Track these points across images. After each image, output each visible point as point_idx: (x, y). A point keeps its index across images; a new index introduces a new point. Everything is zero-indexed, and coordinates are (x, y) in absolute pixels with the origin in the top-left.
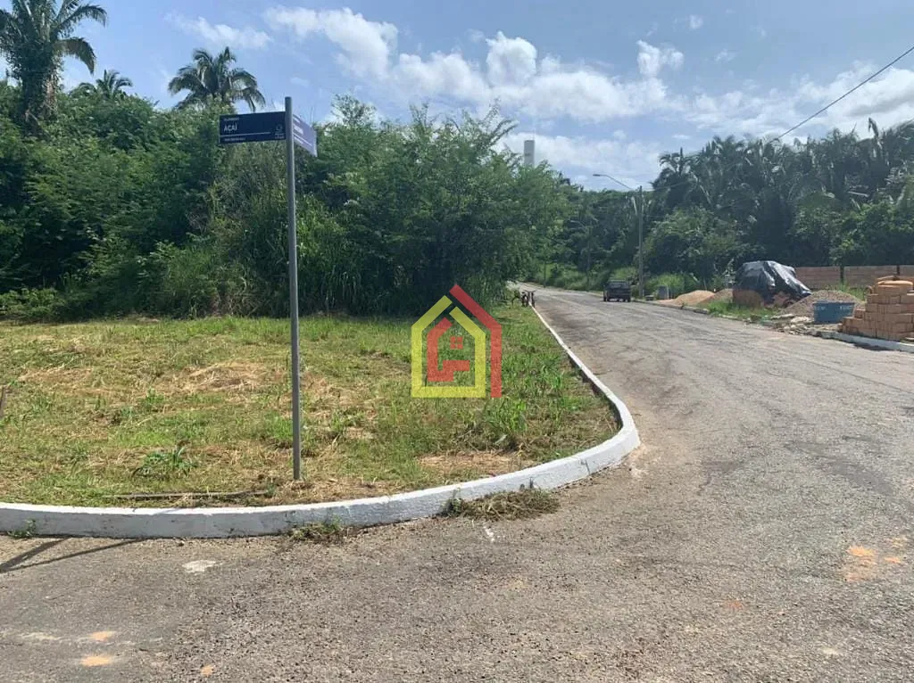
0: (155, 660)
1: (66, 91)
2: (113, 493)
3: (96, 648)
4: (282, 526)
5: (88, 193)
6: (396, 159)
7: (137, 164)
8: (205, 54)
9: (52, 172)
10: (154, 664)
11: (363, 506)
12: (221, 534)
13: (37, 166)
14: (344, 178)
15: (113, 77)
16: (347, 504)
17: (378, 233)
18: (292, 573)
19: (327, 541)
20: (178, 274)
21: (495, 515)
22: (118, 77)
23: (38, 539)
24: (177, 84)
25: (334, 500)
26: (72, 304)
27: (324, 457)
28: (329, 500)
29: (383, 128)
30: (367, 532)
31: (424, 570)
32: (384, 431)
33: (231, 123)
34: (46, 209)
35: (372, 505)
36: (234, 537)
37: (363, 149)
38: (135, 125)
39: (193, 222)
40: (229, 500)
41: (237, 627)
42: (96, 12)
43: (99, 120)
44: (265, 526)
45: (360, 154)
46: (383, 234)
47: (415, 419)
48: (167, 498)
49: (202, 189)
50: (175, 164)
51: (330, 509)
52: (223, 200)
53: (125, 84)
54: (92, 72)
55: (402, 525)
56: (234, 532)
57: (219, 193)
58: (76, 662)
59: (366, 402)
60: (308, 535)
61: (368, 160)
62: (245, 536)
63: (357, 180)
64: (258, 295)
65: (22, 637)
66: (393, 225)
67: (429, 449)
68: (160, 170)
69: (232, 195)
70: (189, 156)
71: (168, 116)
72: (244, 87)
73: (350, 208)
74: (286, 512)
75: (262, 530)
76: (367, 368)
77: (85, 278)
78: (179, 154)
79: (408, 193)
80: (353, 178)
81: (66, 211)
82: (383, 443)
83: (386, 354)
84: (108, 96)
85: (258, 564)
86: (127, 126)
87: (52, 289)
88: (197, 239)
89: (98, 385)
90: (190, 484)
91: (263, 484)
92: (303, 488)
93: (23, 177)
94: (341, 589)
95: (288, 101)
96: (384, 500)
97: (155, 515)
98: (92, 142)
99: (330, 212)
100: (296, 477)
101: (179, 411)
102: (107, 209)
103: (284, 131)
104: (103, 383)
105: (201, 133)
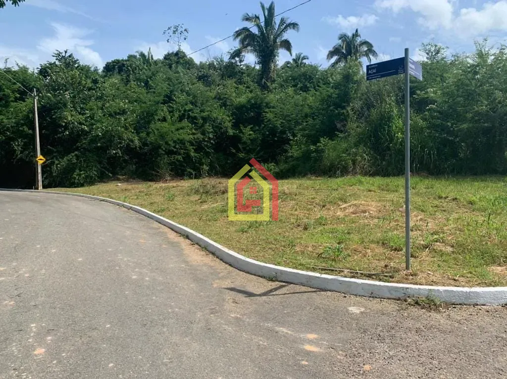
0: (339, 355)
1: (279, 67)
2: (310, 265)
3: (310, 342)
4: (401, 295)
5: (288, 116)
6: (462, 77)
7: (312, 99)
8: (345, 35)
9: (273, 107)
10: (339, 357)
11: (452, 291)
12: (366, 295)
13: (268, 105)
14: (427, 92)
15: (300, 56)
16: (441, 288)
17: (449, 124)
18: (409, 323)
19: (429, 309)
20: (331, 154)
22: (302, 56)
23: (277, 283)
24: (331, 54)
25: (432, 285)
26: (282, 171)
27: (422, 259)
28: (430, 285)
29: (453, 59)
30: (455, 308)
31: (500, 339)
32: (460, 248)
33: (373, 68)
34: (270, 125)
35: (458, 292)
36: (373, 297)
37: (438, 73)
38: (310, 78)
39: (339, 126)
40: (370, 276)
41: (381, 347)
42: (294, 25)
43: (294, 79)
44: (391, 294)
45: (437, 77)
46: (452, 124)
47: (482, 241)
48: (336, 271)
49: (344, 108)
50: (330, 96)
51: (430, 290)
52: (355, 113)
53: (305, 59)
54: (291, 55)
55: (479, 307)
56: (373, 295)
57: (353, 109)
58: (301, 347)
59: (445, 228)
60: (417, 303)
61: (443, 79)
62: (379, 298)
63: (435, 93)
64: (374, 164)
65: (277, 329)
66: (460, 118)
67: (494, 261)
68: (323, 101)
69: (360, 109)
70: (337, 91)
71: (326, 71)
72: (366, 49)
73: (429, 110)
74: (403, 288)
75: (390, 296)
76: (443, 207)
77: (287, 158)
78: (332, 91)
79: (470, 97)
80: (432, 92)
81: (279, 126)
82: (460, 254)
83: (456, 199)
84: (298, 66)
85: (388, 315)
86: (306, 79)
87: (273, 164)
88: (341, 135)
89: (296, 210)
90: (348, 265)
91: (388, 270)
92: (412, 275)
93: (262, 111)
94: (442, 339)
95: (406, 50)
96: (466, 289)
97: (332, 279)
98: (290, 90)
99: (416, 113)
100: (407, 268)
101: (335, 226)
102: (297, 123)
103: (403, 68)
104: (298, 209)
105: (344, 78)
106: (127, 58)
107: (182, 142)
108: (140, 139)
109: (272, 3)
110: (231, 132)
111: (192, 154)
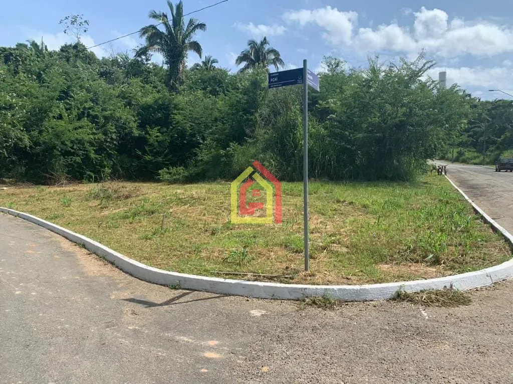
0: (239, 359)
1: (188, 68)
2: (215, 270)
3: (210, 349)
4: (300, 296)
5: (197, 119)
6: (358, 90)
7: (221, 103)
8: (254, 42)
9: (182, 109)
10: (239, 361)
11: (345, 289)
12: (268, 297)
13: (176, 107)
14: (328, 103)
15: (209, 59)
16: (336, 287)
17: (347, 133)
18: (306, 323)
19: (325, 307)
20: (240, 159)
21: (428, 303)
22: (212, 59)
23: (181, 290)
24: (240, 60)
25: (328, 285)
26: (191, 175)
27: (320, 260)
28: (325, 284)
29: (350, 73)
30: (347, 305)
31: (383, 331)
32: (353, 247)
33: (274, 77)
34: (179, 128)
35: (350, 290)
36: (274, 299)
37: (339, 85)
38: (219, 83)
39: (247, 131)
40: (271, 279)
41: (279, 348)
42: (202, 26)
43: (204, 82)
44: (291, 295)
45: (337, 88)
46: (350, 133)
47: (373, 242)
48: (240, 275)
49: (252, 114)
50: (238, 102)
51: (326, 289)
52: (262, 120)
53: (214, 62)
54: (201, 57)
55: (368, 303)
56: (274, 296)
57: (261, 116)
58: (202, 354)
59: (342, 230)
60: (314, 302)
61: (342, 92)
62: (280, 299)
63: (335, 103)
64: (280, 170)
65: (177, 338)
66: (356, 127)
67: (382, 259)
68: (231, 106)
69: (267, 117)
70: (246, 97)
71: (235, 77)
72: (273, 57)
73: (330, 119)
74: (302, 288)
75: (290, 297)
76: (341, 211)
77: (196, 161)
78: (241, 96)
79: (365, 108)
80: (333, 102)
81: (188, 128)
82: (353, 254)
83: (352, 203)
84: (207, 69)
85: (288, 315)
86: (215, 83)
87: (182, 167)
88: (250, 140)
89: (204, 215)
90: (251, 269)
91: (289, 272)
92: (310, 276)
93: (170, 113)
94: (335, 335)
95: (305, 61)
96: (357, 287)
97: (235, 283)
98: (200, 93)
99: (319, 122)
100: (306, 269)
101: (242, 230)
102: (207, 127)
103: (302, 78)
104: (206, 214)
105: (252, 84)
106: (15, 47)
107: (80, 142)
108: (31, 138)
109: (181, 3)
110: (136, 133)
111: (93, 156)
